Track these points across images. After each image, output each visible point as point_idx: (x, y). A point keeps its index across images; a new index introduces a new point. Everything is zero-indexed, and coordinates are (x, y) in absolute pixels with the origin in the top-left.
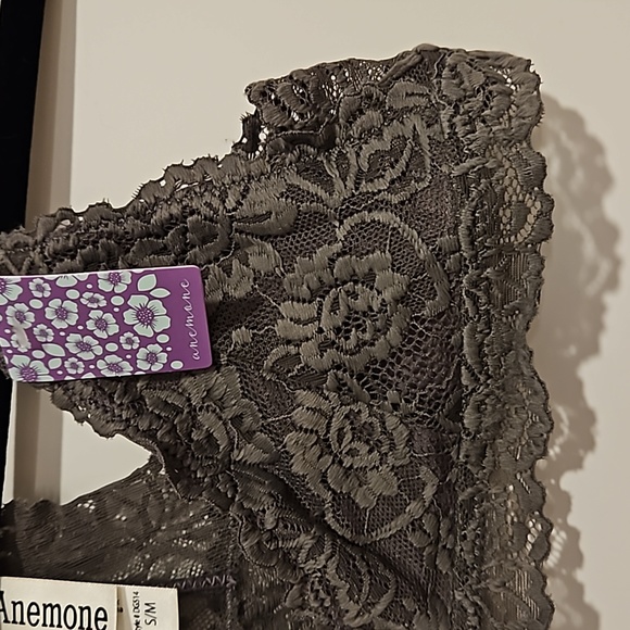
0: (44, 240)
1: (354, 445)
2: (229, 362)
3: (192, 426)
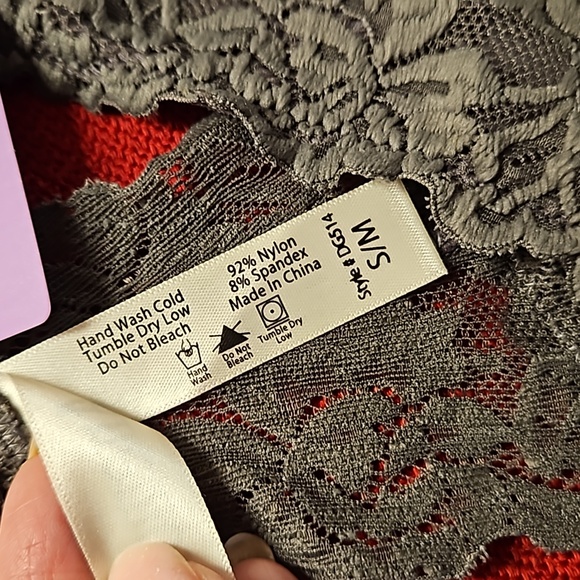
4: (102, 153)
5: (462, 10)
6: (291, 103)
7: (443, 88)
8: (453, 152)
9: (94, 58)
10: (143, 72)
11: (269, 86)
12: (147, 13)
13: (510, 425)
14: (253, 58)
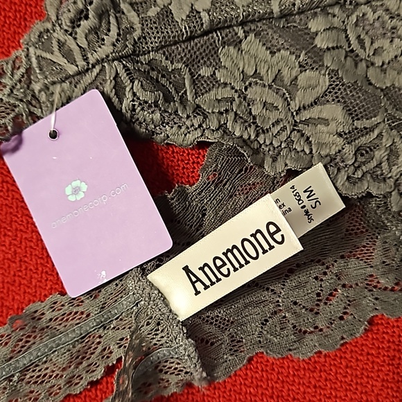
0: (58, 19)
1: (376, 45)
2: (246, 34)
3: (249, 105)
4: (168, 164)
5: (331, 85)
6: (257, 135)
7: (326, 122)
8: (334, 153)
9: (163, 123)
10: (188, 128)
11: (246, 128)
12: (180, 94)
13: (372, 267)
14: (236, 114)
